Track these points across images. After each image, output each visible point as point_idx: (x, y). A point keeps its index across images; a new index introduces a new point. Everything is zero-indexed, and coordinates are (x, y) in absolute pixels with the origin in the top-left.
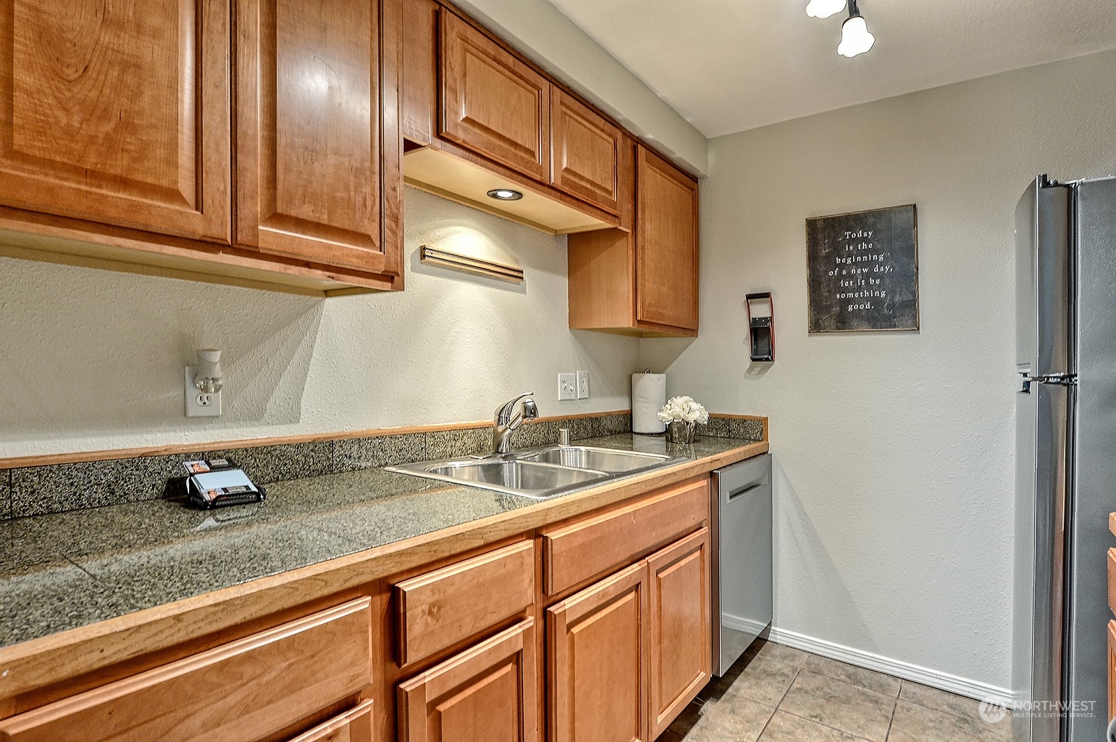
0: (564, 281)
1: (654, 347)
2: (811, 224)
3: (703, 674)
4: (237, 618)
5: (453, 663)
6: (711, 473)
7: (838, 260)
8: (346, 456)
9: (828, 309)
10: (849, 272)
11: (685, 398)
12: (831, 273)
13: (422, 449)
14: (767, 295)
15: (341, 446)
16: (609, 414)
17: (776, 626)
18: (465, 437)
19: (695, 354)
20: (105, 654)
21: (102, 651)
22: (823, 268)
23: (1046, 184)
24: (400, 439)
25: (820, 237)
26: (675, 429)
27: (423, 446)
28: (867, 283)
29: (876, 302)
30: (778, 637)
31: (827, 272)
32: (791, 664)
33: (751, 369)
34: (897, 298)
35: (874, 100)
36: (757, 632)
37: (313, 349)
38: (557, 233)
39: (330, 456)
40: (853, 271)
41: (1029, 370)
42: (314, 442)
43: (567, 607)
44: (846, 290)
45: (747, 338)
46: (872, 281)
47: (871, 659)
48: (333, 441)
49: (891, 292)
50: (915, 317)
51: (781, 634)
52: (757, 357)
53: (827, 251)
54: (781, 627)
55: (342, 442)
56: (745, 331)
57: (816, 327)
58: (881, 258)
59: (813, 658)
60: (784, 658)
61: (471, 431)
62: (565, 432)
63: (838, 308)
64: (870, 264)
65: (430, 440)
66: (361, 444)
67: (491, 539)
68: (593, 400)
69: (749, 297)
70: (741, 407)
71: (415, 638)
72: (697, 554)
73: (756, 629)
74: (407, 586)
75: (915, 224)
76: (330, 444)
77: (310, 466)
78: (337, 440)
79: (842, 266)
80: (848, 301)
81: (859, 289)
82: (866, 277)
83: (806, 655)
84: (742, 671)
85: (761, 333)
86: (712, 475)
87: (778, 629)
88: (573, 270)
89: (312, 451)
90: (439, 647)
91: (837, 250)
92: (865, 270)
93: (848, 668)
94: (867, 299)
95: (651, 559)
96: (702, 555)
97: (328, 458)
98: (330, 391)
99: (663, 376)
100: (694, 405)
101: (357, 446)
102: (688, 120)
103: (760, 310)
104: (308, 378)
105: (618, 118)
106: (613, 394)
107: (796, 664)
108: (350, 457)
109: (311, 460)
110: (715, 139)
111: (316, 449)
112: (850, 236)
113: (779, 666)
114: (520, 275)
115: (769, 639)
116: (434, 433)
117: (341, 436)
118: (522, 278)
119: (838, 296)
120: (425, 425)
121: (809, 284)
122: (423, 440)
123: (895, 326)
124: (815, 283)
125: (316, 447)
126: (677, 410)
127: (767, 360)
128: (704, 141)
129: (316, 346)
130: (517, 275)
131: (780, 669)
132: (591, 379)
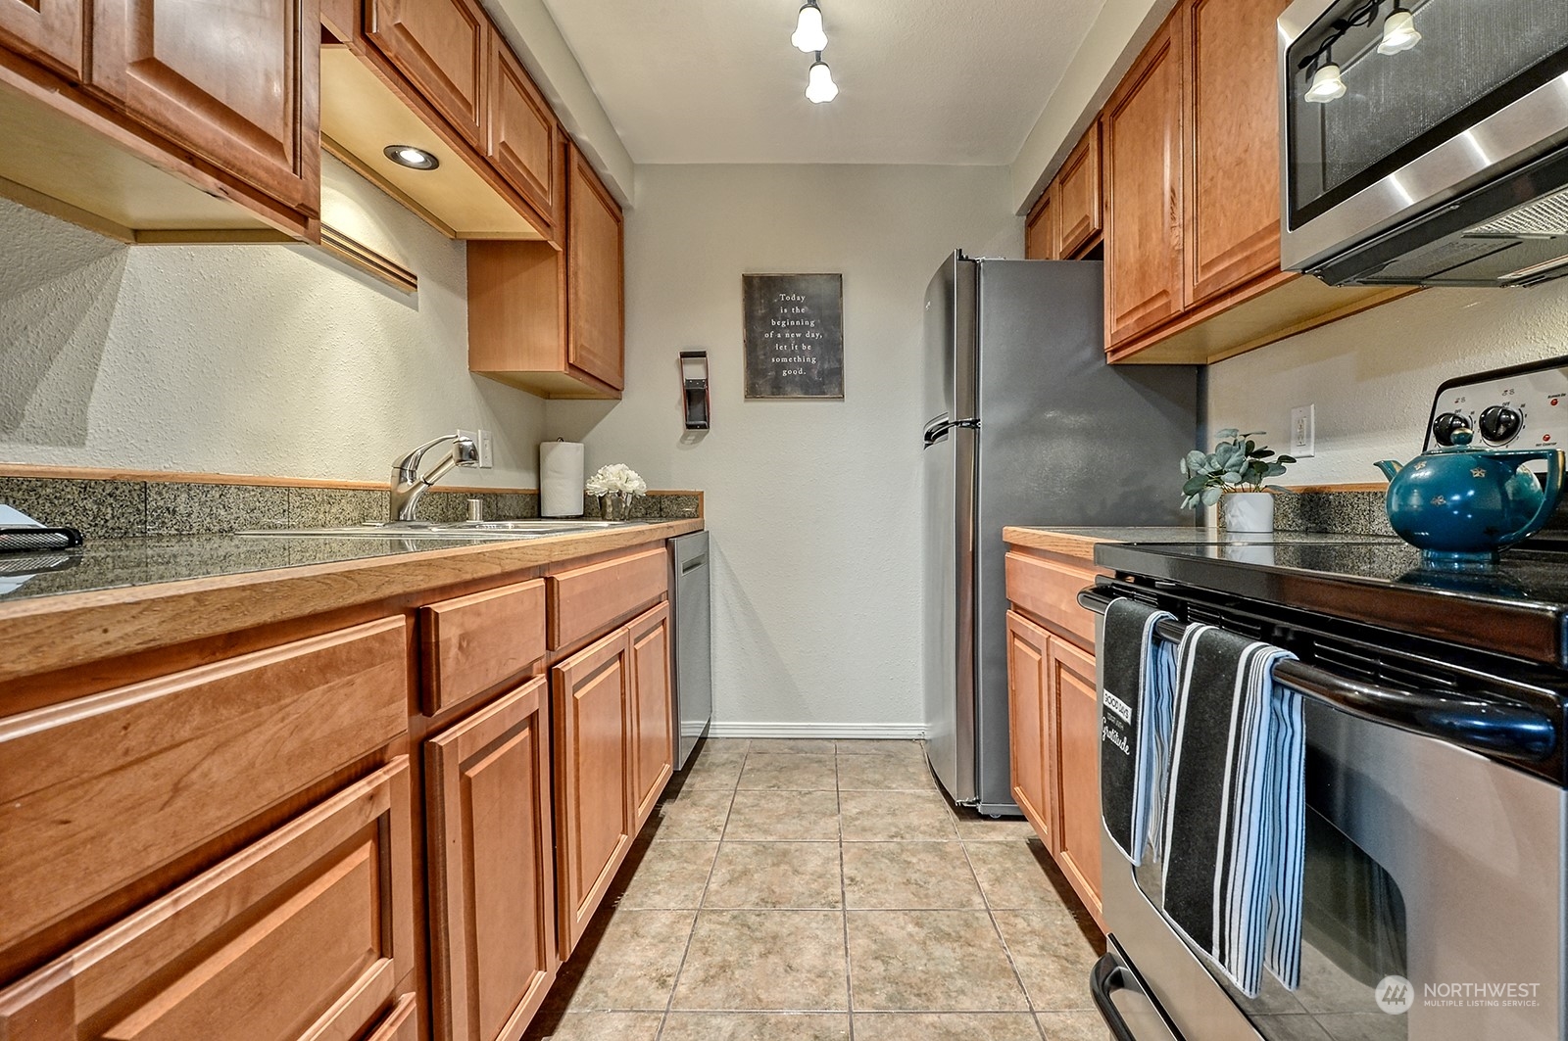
0: (463, 305)
1: (564, 412)
2: (748, 280)
3: (667, 766)
4: (266, 616)
5: (480, 716)
6: (667, 540)
7: (773, 323)
8: (168, 509)
9: (762, 373)
10: (783, 336)
11: (620, 466)
12: (766, 336)
13: (284, 511)
14: (703, 355)
15: (160, 494)
16: (515, 492)
17: (715, 721)
18: (343, 501)
19: (619, 418)
20: (111, 636)
21: (105, 631)
22: (759, 330)
23: (961, 258)
24: (252, 493)
25: (757, 295)
26: (609, 503)
27: (286, 508)
28: (800, 348)
29: (807, 367)
30: (718, 731)
31: (763, 334)
32: (737, 751)
33: (685, 437)
34: (826, 366)
35: (807, 162)
36: (698, 733)
37: (108, 325)
38: (456, 237)
39: (141, 507)
40: (787, 335)
41: (947, 419)
42: (112, 481)
43: (572, 665)
44: (779, 355)
45: (679, 403)
46: (804, 347)
47: (808, 728)
48: (146, 483)
49: (821, 359)
50: (841, 385)
51: (721, 728)
52: (693, 423)
53: (763, 311)
54: (721, 720)
55: (161, 487)
56: (677, 395)
57: (752, 392)
58: (812, 324)
59: (755, 742)
60: (728, 749)
61: (351, 493)
62: (476, 504)
63: (774, 373)
64: (804, 329)
65: (295, 500)
66: (192, 493)
67: (509, 568)
68: (497, 471)
69: (684, 355)
70: (676, 483)
71: (448, 677)
72: (661, 629)
73: (697, 730)
74: (441, 608)
75: (841, 296)
76: (143, 487)
77: (107, 521)
78: (153, 482)
79: (777, 329)
80: (782, 366)
81: (793, 354)
82: (799, 342)
83: (748, 742)
84: (691, 769)
85: (695, 397)
86: (667, 542)
87: (717, 723)
88: (474, 293)
89: (110, 495)
90: (469, 693)
91: (773, 312)
92: (798, 335)
93: (788, 742)
94: (800, 365)
95: (630, 625)
96: (665, 629)
97: (138, 510)
98: (138, 401)
99: (581, 445)
100: (633, 474)
101: (184, 496)
102: (619, 133)
103: (694, 372)
104: (100, 373)
105: (554, 100)
106: (519, 468)
107: (741, 750)
108: (174, 511)
109: (109, 510)
110: (641, 165)
111: (118, 492)
112: (785, 297)
113: (726, 756)
114: (413, 281)
115: (709, 736)
116: (301, 489)
117: (160, 477)
118: (416, 286)
119: (773, 360)
120: (286, 477)
121: (746, 346)
122: (286, 498)
123: (824, 393)
124: (751, 345)
125: (117, 489)
126: (613, 479)
127: (704, 427)
128: (633, 168)
129: (113, 322)
130: (409, 281)
131: (727, 759)
132: (495, 442)
